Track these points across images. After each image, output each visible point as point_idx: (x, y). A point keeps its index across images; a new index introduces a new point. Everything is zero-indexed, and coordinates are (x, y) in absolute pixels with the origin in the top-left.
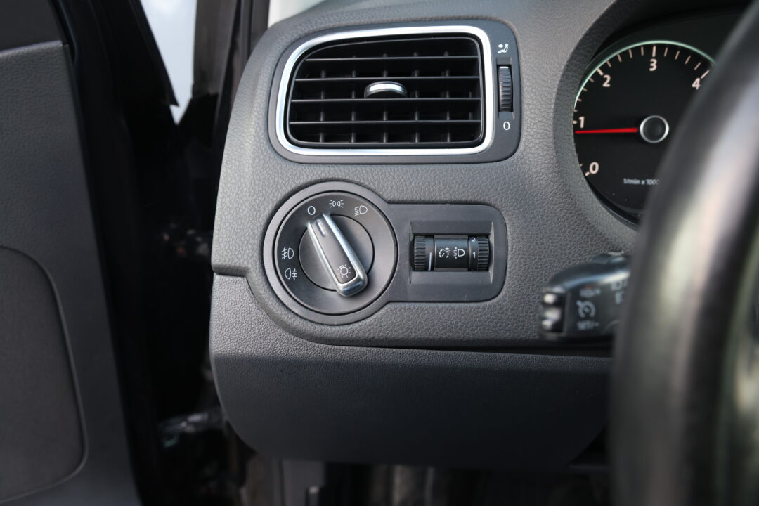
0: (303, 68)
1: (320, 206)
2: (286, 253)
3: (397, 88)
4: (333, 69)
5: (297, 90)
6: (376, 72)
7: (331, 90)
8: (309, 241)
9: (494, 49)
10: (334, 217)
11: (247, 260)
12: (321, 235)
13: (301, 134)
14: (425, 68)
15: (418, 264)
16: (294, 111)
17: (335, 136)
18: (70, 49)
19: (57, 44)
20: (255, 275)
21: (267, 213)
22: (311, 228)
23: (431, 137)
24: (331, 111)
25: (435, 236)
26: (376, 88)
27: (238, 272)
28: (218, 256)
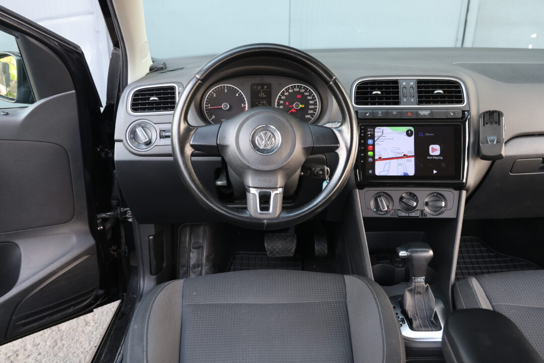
0: (135, 95)
1: (139, 125)
2: (131, 136)
3: (157, 99)
4: (142, 95)
5: (134, 100)
6: (152, 95)
7: (142, 99)
8: (137, 133)
9: (179, 89)
10: (142, 127)
11: (122, 138)
12: (139, 131)
13: (134, 110)
14: (164, 94)
15: (161, 137)
16: (133, 105)
17: (144, 110)
18: (77, 92)
19: (74, 91)
20: (125, 141)
21: (127, 127)
22: (137, 130)
23: (165, 109)
24: (142, 104)
25: (166, 131)
26: (152, 99)
27: (121, 141)
28: (116, 138)
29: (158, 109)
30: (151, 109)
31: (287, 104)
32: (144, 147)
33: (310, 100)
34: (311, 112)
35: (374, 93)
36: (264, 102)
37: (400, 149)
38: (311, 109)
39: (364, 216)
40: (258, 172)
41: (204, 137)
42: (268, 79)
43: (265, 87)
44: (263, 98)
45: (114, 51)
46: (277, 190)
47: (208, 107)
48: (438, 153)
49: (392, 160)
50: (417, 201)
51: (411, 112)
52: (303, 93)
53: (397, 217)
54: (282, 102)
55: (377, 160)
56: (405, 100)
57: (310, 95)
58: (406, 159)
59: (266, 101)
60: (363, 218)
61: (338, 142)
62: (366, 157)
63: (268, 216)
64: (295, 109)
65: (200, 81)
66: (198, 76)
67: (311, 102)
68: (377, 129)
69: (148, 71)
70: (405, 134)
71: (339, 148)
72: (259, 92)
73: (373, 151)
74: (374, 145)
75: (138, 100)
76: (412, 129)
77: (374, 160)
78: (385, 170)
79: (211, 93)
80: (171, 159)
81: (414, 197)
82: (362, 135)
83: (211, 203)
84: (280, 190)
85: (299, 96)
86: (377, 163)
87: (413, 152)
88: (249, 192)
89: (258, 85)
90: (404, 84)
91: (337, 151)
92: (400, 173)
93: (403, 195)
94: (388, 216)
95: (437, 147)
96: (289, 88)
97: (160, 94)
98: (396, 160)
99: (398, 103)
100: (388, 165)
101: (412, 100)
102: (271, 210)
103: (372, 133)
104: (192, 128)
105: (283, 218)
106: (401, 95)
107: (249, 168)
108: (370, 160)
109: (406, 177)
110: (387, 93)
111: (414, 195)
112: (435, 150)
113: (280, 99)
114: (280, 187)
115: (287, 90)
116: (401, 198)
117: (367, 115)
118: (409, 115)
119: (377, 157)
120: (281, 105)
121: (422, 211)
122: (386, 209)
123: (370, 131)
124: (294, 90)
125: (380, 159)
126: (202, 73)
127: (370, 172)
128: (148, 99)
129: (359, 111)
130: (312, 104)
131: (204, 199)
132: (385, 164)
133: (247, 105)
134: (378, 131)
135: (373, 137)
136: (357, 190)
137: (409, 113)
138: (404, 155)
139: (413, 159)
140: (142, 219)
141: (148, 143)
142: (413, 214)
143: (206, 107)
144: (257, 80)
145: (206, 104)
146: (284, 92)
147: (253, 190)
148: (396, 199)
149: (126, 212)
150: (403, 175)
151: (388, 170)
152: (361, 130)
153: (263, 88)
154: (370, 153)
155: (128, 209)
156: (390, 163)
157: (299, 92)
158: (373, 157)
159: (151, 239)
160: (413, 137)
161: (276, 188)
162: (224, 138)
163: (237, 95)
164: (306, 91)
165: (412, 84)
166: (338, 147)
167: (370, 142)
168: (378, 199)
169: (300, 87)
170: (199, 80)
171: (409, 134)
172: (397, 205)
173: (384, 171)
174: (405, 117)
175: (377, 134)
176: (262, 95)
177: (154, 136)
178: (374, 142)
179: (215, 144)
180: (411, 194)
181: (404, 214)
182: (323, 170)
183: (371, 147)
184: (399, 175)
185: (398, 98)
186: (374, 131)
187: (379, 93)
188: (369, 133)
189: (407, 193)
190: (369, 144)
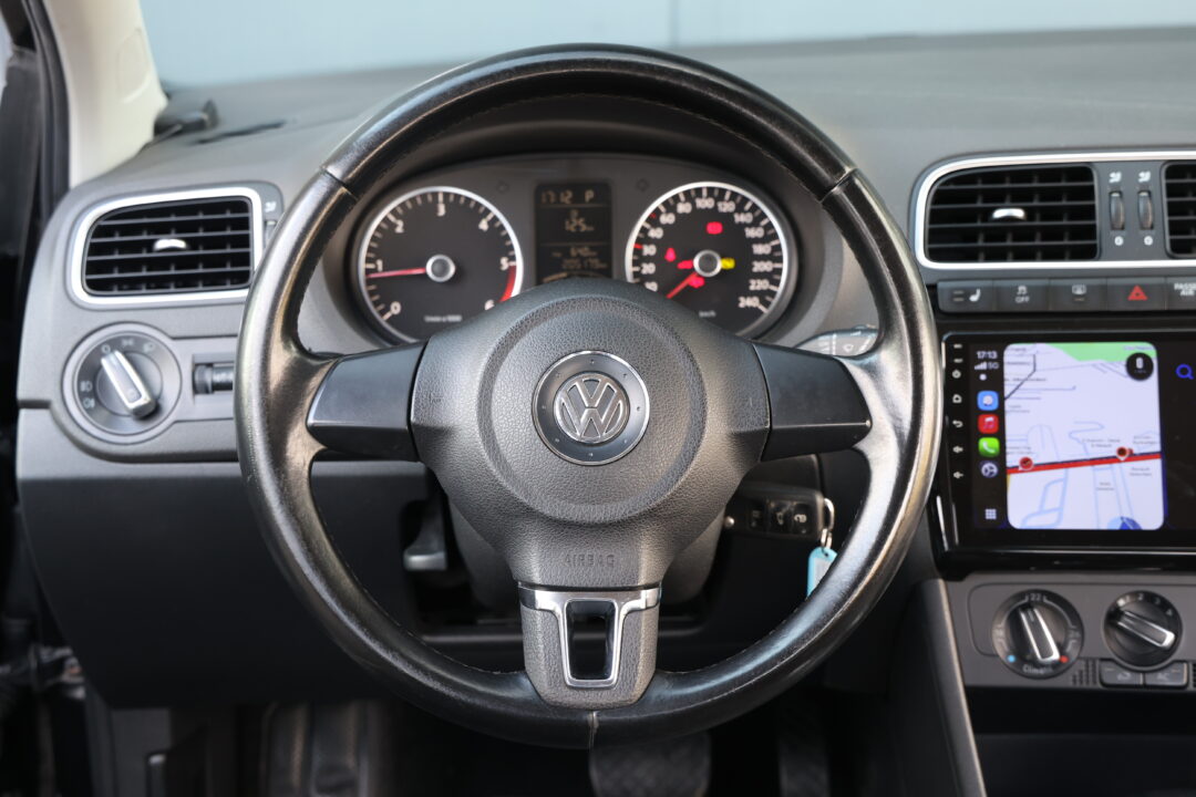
0: (99, 230)
1: (114, 344)
2: (85, 386)
3: (181, 244)
4: (125, 230)
5: (93, 249)
6: (164, 230)
7: (123, 247)
8: (105, 376)
9: (264, 207)
10: (126, 353)
11: (48, 394)
12: (115, 367)
13: (96, 286)
14: (208, 226)
15: (199, 389)
16: (90, 267)
17: (131, 286)
20: (57, 406)
21: (66, 353)
22: (104, 362)
23: (214, 282)
24: (124, 265)
25: (216, 365)
26: (163, 243)
27: (42, 405)
28: (23, 392)
29: (186, 283)
30: (158, 285)
31: (671, 255)
32: (132, 425)
33: (757, 241)
34: (762, 285)
35: (999, 214)
36: (585, 251)
37: (1102, 427)
38: (761, 275)
39: (971, 682)
40: (564, 529)
41: (360, 395)
42: (596, 167)
43: (589, 195)
44: (579, 237)
45: (16, 63)
46: (638, 597)
47: (375, 270)
49: (1073, 471)
50: (1174, 624)
51: (1144, 288)
52: (729, 216)
53: (1099, 686)
54: (649, 250)
55: (1015, 470)
56: (1119, 241)
57: (755, 224)
58: (1127, 467)
59: (592, 249)
60: (968, 690)
61: (863, 411)
62: (973, 458)
63: (604, 699)
64: (700, 276)
65: (343, 190)
66: (336, 171)
67: (759, 249)
68: (1013, 353)
69: (146, 134)
70: (1123, 370)
71: (871, 434)
72: (565, 214)
73: (1000, 434)
74: (1000, 413)
75: (108, 248)
76: (1149, 350)
77: (1004, 471)
78: (1047, 506)
79: (386, 220)
80: (232, 469)
81: (1163, 611)
82: (957, 374)
83: (388, 647)
84: (648, 597)
85: (714, 228)
86: (1014, 481)
87: (1156, 438)
88: (532, 604)
89: (560, 187)
90: (1116, 177)
91: (863, 445)
92: (1107, 521)
93: (1121, 603)
94: (1065, 682)
96: (676, 198)
97: (193, 226)
98: (1088, 469)
99: (1090, 253)
100: (1056, 490)
101: (1148, 241)
102: (614, 675)
103: (994, 366)
104: (314, 363)
105: (662, 702)
106: (1100, 221)
107: (529, 513)
108: (989, 469)
109: (1128, 535)
110: (1048, 214)
111: (1165, 605)
113: (644, 239)
114: (647, 587)
115: (670, 206)
116: (1114, 615)
117: (974, 298)
118: (1137, 299)
119: (1012, 460)
120: (648, 259)
122: (1056, 656)
123: (987, 359)
124: (694, 204)
125: (1026, 462)
126: (350, 158)
127: (991, 514)
128: (149, 245)
129: (941, 285)
130: (763, 258)
131: (360, 633)
132: (1046, 488)
133: (519, 263)
134: (1019, 359)
135: (996, 381)
136: (941, 582)
137: (1137, 290)
138: (1122, 451)
139: (1156, 466)
140: (122, 691)
141: (150, 413)
142: (1162, 679)
143: (368, 271)
144: (556, 169)
145: (368, 260)
146: (657, 212)
147: (544, 599)
148: (1094, 619)
149: (59, 665)
150: (1117, 526)
151: (1060, 510)
152: (951, 354)
153: (578, 198)
154: (988, 445)
155: (67, 651)
156: (1065, 480)
157: (713, 214)
158: (1000, 458)
159: (156, 765)
160: (1153, 382)
161: (632, 590)
162: (435, 400)
163: (484, 225)
164: (740, 209)
165: (1145, 177)
166: (864, 432)
167: (987, 400)
168: (1023, 617)
169: (719, 195)
170: (339, 183)
171: (1136, 369)
172: (1100, 642)
173: (1041, 512)
174: (1121, 306)
175: (1011, 373)
176: (576, 224)
177: (172, 383)
178: (1002, 400)
179: (401, 424)
180: (1150, 598)
181: (1125, 677)
182: (808, 509)
183: (990, 419)
184: (1104, 526)
185: (1090, 232)
186: (1000, 360)
187: (1019, 213)
188: (983, 366)
189: (1135, 594)
190: (982, 407)
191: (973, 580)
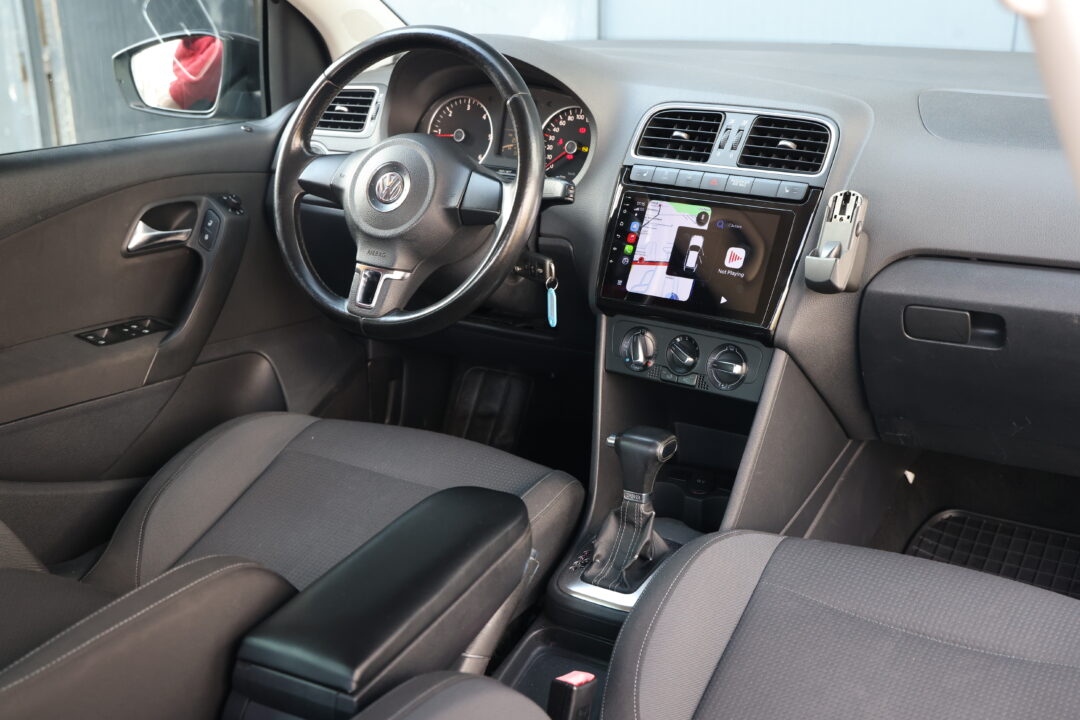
3: (344, 109)
6: (345, 102)
14: (357, 102)
26: (339, 107)
29: (345, 127)
30: (336, 126)
31: (561, 142)
35: (675, 134)
39: (607, 368)
46: (396, 273)
47: (437, 133)
48: (738, 264)
49: (659, 267)
50: (695, 355)
51: (718, 179)
53: (658, 379)
54: (552, 138)
55: (636, 263)
56: (718, 154)
61: (497, 207)
62: (621, 252)
63: (367, 312)
70: (695, 220)
73: (635, 244)
74: (638, 233)
76: (708, 210)
77: (632, 262)
78: (644, 283)
79: (445, 109)
82: (625, 211)
85: (583, 131)
86: (635, 268)
88: (356, 269)
90: (732, 122)
92: (666, 294)
93: (678, 340)
94: (645, 375)
95: (741, 252)
97: (352, 102)
99: (705, 159)
100: (649, 275)
101: (731, 155)
102: (373, 304)
103: (642, 209)
104: (309, 154)
106: (716, 143)
108: (626, 260)
109: (672, 303)
110: (696, 137)
111: (695, 344)
112: (735, 258)
113: (551, 132)
114: (399, 270)
115: (564, 116)
116: (671, 345)
117: (645, 175)
118: (713, 184)
119: (636, 258)
120: (551, 143)
121: (702, 377)
122: (640, 360)
123: (640, 206)
124: (575, 117)
125: (641, 260)
127: (619, 282)
128: (333, 108)
129: (635, 167)
132: (647, 273)
134: (652, 205)
135: (641, 217)
136: (603, 316)
137: (715, 180)
142: (686, 380)
145: (434, 129)
150: (669, 297)
151: (648, 285)
152: (626, 201)
154: (628, 248)
156: (654, 271)
157: (583, 123)
158: (631, 256)
160: (705, 228)
161: (392, 270)
163: (482, 120)
165: (746, 122)
167: (635, 226)
171: (700, 218)
173: (640, 285)
174: (705, 188)
175: (649, 214)
178: (640, 228)
181: (670, 377)
183: (633, 236)
184: (664, 296)
185: (710, 148)
186: (645, 208)
187: (684, 135)
188: (638, 209)
189: (684, 337)
190: (632, 230)
191: (619, 317)
